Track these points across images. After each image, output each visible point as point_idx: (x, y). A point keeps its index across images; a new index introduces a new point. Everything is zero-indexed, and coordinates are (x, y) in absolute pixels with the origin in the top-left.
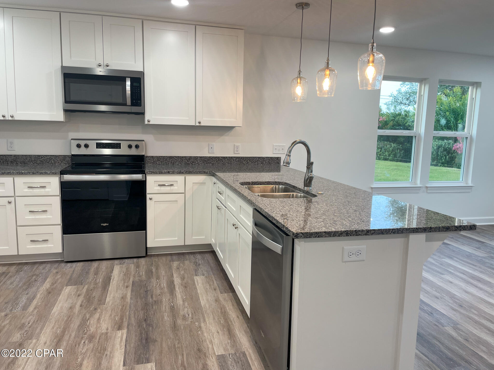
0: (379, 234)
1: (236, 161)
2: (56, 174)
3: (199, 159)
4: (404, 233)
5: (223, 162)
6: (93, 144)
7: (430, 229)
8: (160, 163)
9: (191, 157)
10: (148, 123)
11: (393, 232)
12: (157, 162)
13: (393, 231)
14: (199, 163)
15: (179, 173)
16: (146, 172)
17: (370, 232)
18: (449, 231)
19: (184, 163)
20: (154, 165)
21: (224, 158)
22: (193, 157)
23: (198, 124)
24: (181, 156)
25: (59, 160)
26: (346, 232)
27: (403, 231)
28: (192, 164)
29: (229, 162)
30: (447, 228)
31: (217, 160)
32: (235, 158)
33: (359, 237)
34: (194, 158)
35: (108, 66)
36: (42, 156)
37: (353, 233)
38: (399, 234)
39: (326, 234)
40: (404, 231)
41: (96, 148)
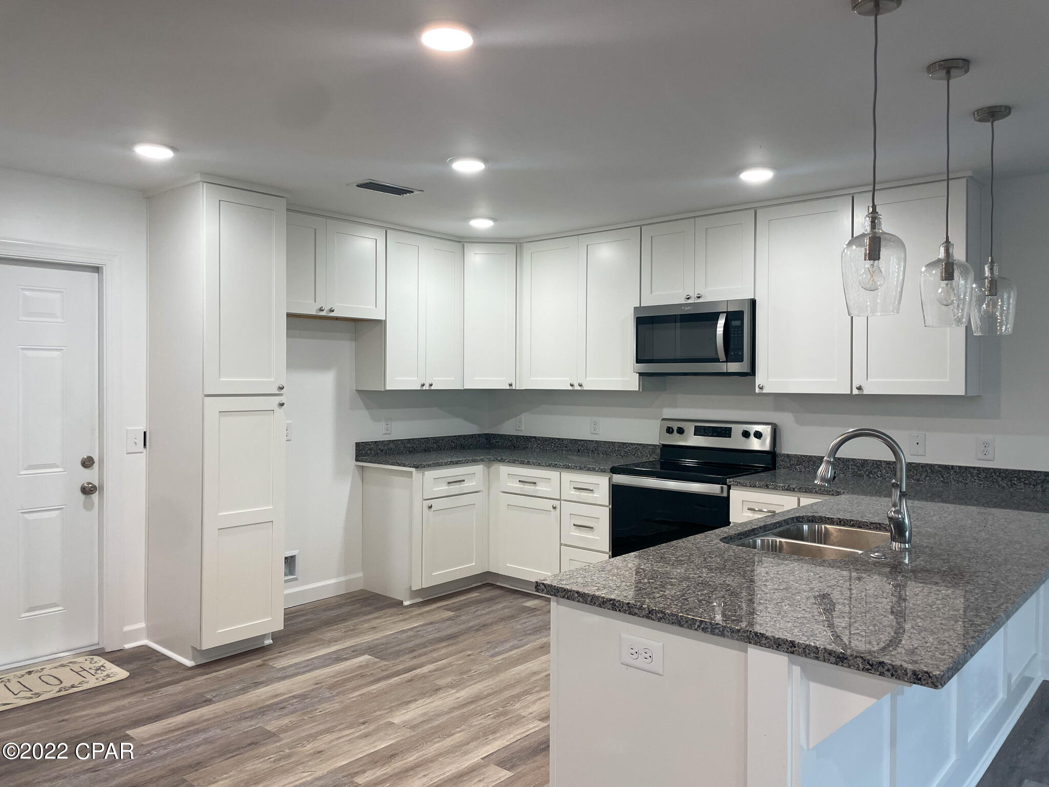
0: (673, 623)
1: (979, 477)
2: (605, 472)
3: (884, 466)
4: (728, 637)
5: (943, 477)
6: (690, 428)
7: (791, 645)
8: (803, 470)
9: (867, 460)
10: (761, 391)
11: (703, 629)
12: (797, 467)
13: (702, 626)
14: (885, 475)
15: (787, 490)
16: (727, 482)
17: (654, 614)
18: (845, 665)
19: (851, 473)
20: (792, 471)
21: (946, 468)
22: (871, 460)
23: (855, 392)
24: (843, 458)
25: (647, 452)
26: (611, 602)
27: (723, 630)
28: (868, 475)
29: (960, 479)
30: (839, 657)
31: (929, 471)
32: (976, 471)
33: (636, 618)
34: (873, 463)
35: (699, 297)
36: (627, 445)
37: (624, 608)
38: (715, 636)
39: (579, 596)
40: (725, 632)
41: (694, 435)
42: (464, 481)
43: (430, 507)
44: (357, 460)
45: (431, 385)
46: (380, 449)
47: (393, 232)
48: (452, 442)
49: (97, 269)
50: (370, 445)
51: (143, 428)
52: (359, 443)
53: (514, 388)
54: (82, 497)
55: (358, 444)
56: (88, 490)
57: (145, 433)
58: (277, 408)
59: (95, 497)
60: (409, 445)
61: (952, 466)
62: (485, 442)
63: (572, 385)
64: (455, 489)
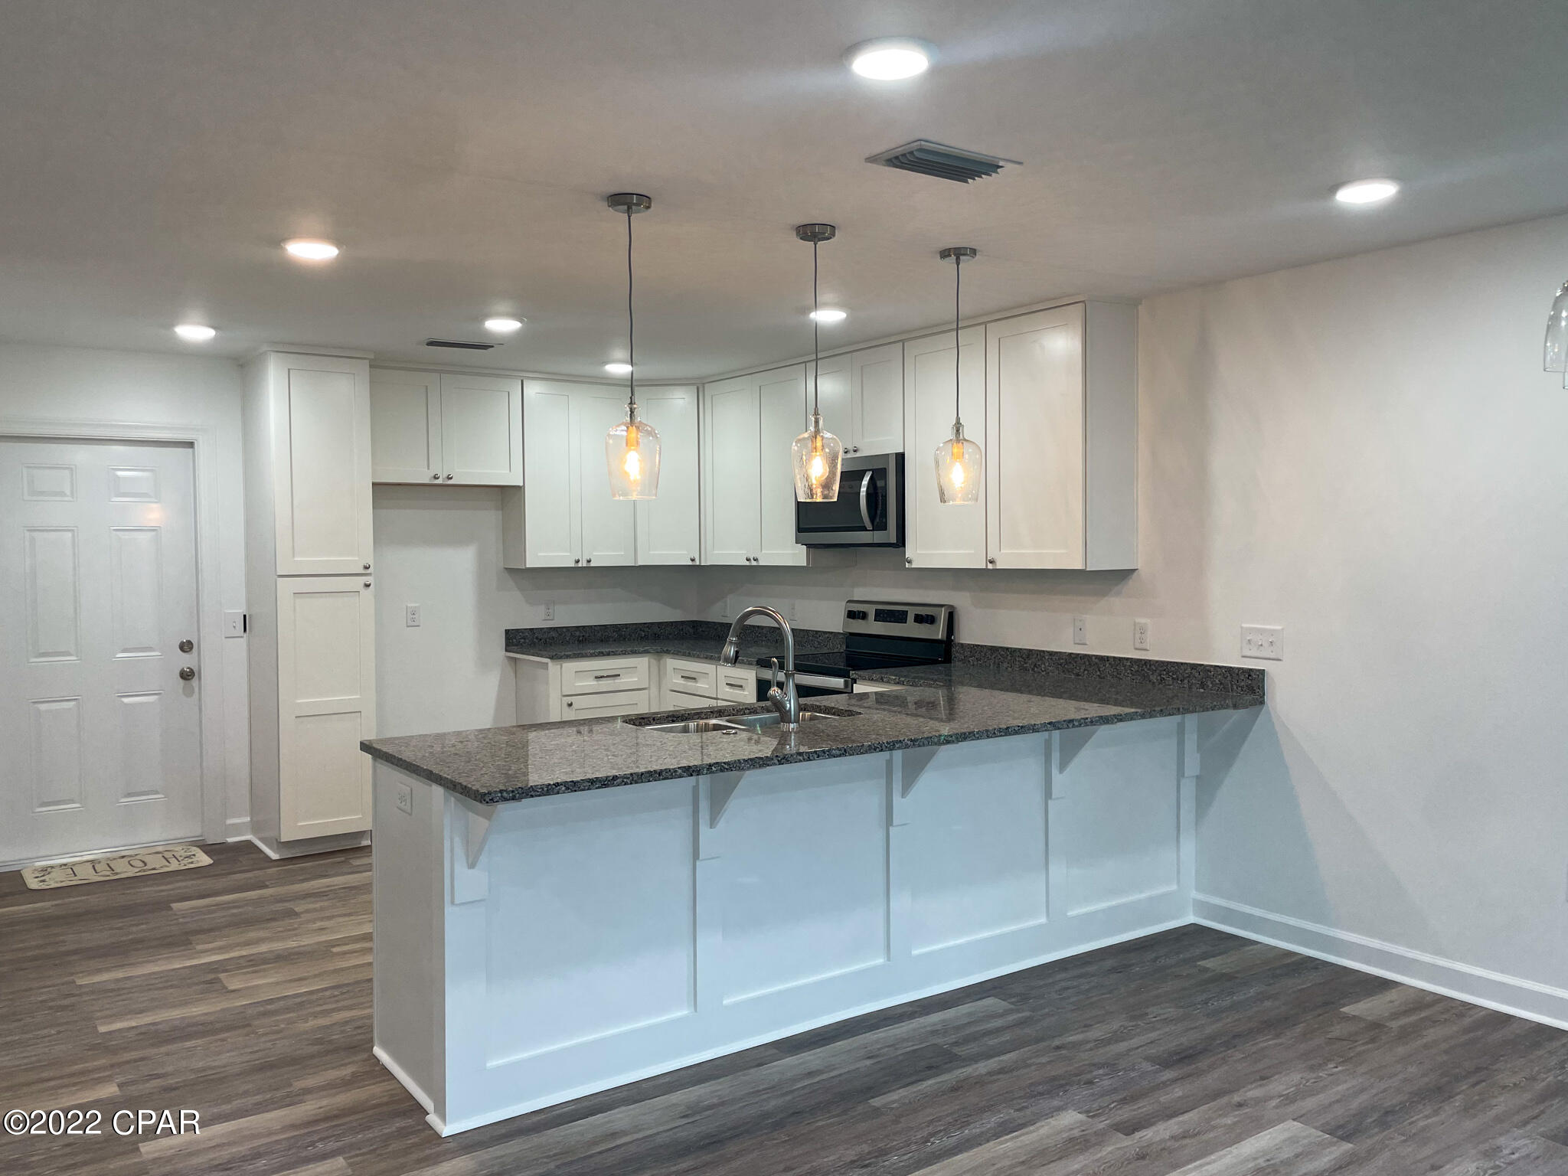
2: (752, 664)
3: (1047, 657)
5: (1099, 670)
6: (871, 612)
10: (911, 565)
14: (1048, 669)
16: (850, 675)
23: (990, 565)
28: (1033, 670)
35: (855, 451)
41: (875, 620)
42: (619, 675)
43: (570, 705)
44: (506, 651)
45: (589, 561)
46: (537, 638)
47: (530, 381)
48: (641, 630)
49: (190, 445)
50: (523, 633)
51: (241, 611)
52: (509, 630)
53: (698, 563)
54: (181, 681)
55: (507, 632)
56: (187, 675)
57: (245, 616)
58: (364, 590)
59: (195, 682)
60: (578, 633)
61: (1108, 657)
62: (691, 631)
63: (748, 560)
64: (606, 685)
